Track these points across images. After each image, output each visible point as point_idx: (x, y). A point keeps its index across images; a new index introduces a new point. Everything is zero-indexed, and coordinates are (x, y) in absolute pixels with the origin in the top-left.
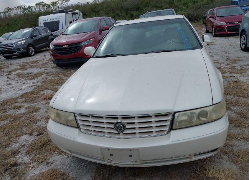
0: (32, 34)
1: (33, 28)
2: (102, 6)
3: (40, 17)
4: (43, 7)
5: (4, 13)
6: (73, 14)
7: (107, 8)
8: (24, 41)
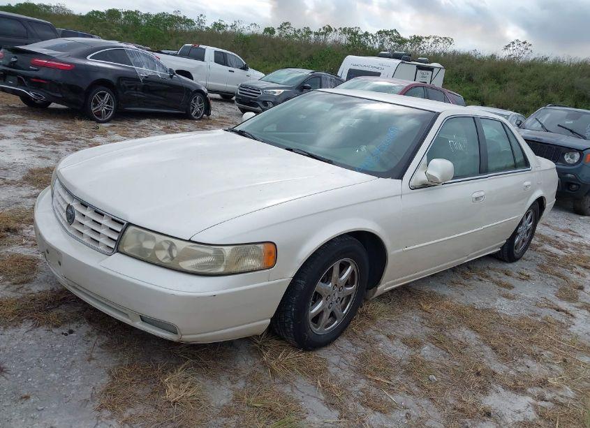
0: (304, 82)
1: (313, 72)
2: (521, 71)
3: (350, 57)
4: (391, 40)
5: (316, 34)
6: (419, 68)
7: (531, 79)
8: (282, 91)
